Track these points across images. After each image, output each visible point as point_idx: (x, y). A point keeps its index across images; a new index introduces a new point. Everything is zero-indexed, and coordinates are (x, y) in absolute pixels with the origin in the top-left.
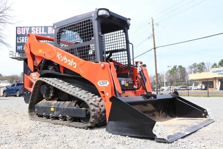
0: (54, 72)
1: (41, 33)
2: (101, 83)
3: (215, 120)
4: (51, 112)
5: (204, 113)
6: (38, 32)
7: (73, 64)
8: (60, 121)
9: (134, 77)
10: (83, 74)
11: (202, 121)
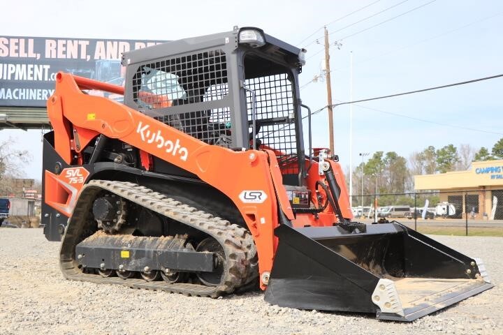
0: (125, 167)
1: (25, 55)
2: (248, 196)
3: (494, 283)
4: (122, 260)
5: (471, 267)
6: (17, 51)
7: (180, 152)
8: (145, 282)
9: (311, 182)
10: (206, 174)
11: (465, 285)
